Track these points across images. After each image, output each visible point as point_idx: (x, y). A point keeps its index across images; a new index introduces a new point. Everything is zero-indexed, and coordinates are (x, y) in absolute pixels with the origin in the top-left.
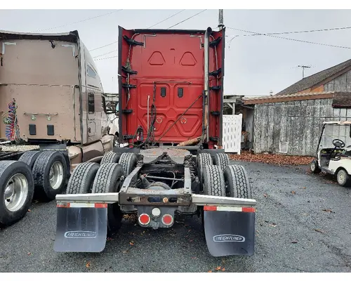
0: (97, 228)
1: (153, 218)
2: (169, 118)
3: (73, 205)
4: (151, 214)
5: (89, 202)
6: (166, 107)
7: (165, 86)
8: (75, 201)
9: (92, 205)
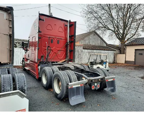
0: (81, 93)
1: (95, 86)
2: (54, 52)
3: (74, 87)
4: (95, 85)
5: (78, 84)
6: (53, 47)
7: (53, 39)
8: (74, 85)
9: (79, 86)
